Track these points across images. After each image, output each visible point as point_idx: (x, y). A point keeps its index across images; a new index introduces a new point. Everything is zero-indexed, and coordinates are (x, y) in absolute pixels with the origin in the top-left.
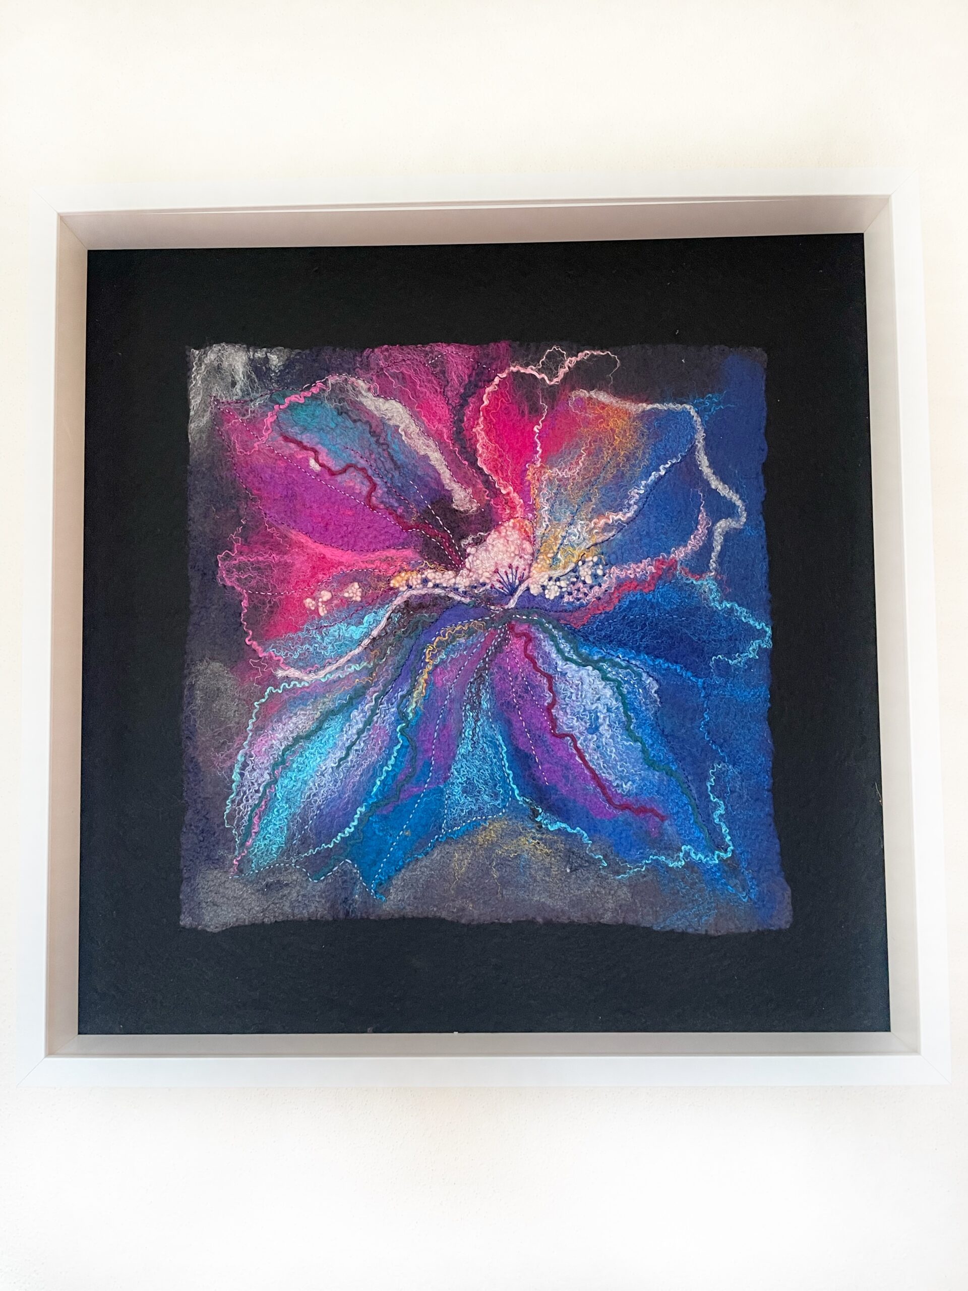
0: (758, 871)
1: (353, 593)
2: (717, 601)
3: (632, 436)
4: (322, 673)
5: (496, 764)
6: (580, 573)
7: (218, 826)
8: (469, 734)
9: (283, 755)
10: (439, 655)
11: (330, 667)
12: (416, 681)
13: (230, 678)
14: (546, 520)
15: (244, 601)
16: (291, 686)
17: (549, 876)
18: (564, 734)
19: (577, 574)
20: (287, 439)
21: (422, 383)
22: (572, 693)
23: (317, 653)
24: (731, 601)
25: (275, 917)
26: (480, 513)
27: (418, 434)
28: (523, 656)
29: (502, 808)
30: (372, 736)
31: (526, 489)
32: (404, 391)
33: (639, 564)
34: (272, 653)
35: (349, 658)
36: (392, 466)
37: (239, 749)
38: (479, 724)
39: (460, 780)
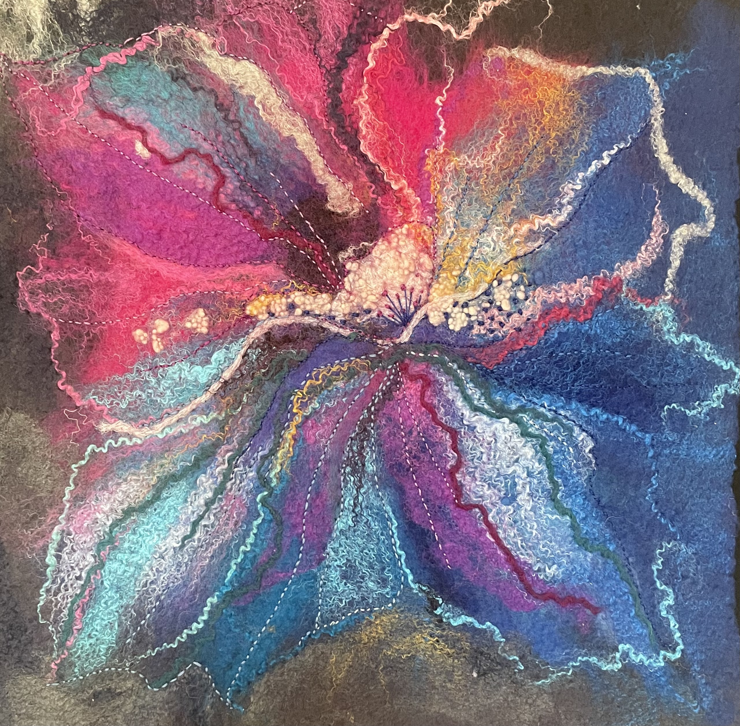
0: (714, 676)
1: (197, 322)
2: (673, 333)
3: (566, 110)
4: (159, 427)
6: (495, 297)
7: (31, 621)
8: (349, 505)
9: (111, 532)
10: (310, 404)
11: (168, 419)
12: (281, 437)
13: (39, 434)
14: (451, 224)
15: (55, 332)
17: (450, 681)
18: (471, 505)
19: (491, 297)
20: (104, 114)
21: (286, 38)
22: (482, 453)
23: (152, 401)
24: (692, 333)
26: (363, 216)
27: (280, 107)
28: (419, 404)
29: (391, 598)
30: (225, 508)
31: (425, 183)
32: (262, 48)
33: (573, 284)
34: (93, 401)
35: (194, 407)
36: (246, 152)
37: (54, 524)
38: (362, 491)
39: (338, 562)
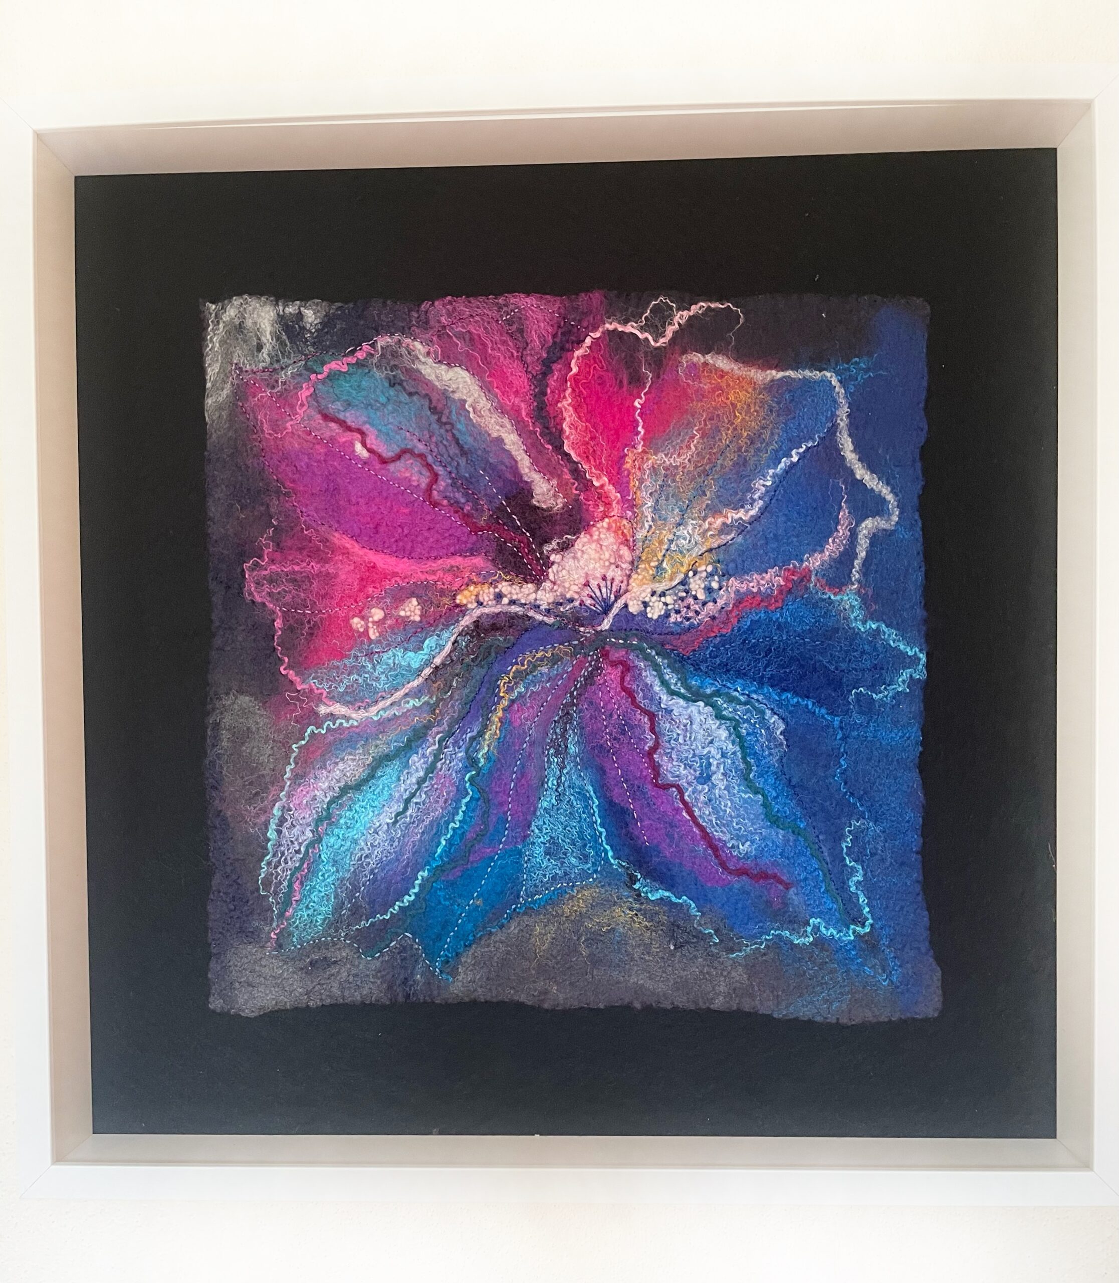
0: (902, 949)
1: (410, 611)
2: (860, 620)
3: (757, 411)
4: (374, 709)
5: (585, 820)
6: (691, 586)
7: (252, 893)
8: (553, 784)
9: (328, 809)
10: (516, 688)
11: (383, 702)
12: (489, 719)
13: (262, 715)
14: (650, 519)
15: (278, 620)
16: (337, 725)
17: (648, 953)
18: (668, 784)
19: (687, 587)
20: (326, 417)
21: (495, 346)
22: (678, 735)
23: (367, 685)
24: (878, 621)
25: (321, 999)
26: (566, 511)
27: (489, 410)
28: (619, 689)
29: (592, 873)
30: (436, 786)
31: (625, 480)
32: (473, 356)
33: (764, 575)
34: (313, 685)
35: (407, 691)
36: (457, 452)
37: (275, 801)
38: (565, 772)
39: (542, 839)
